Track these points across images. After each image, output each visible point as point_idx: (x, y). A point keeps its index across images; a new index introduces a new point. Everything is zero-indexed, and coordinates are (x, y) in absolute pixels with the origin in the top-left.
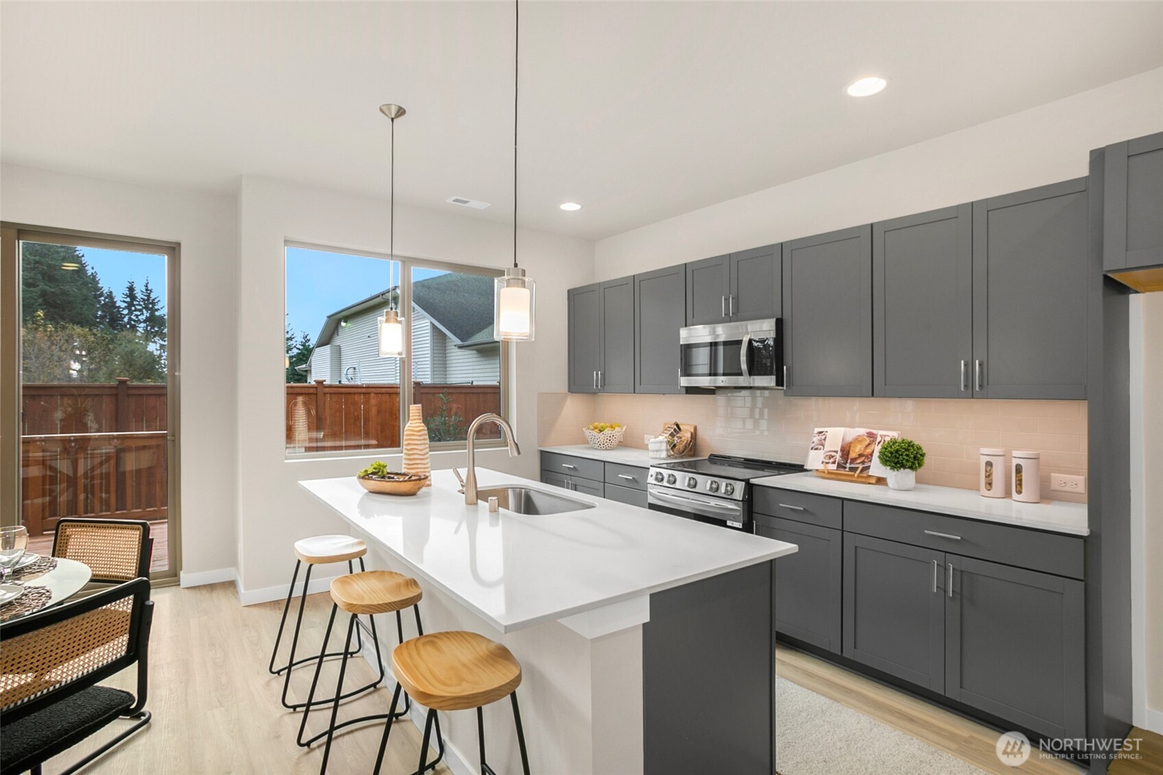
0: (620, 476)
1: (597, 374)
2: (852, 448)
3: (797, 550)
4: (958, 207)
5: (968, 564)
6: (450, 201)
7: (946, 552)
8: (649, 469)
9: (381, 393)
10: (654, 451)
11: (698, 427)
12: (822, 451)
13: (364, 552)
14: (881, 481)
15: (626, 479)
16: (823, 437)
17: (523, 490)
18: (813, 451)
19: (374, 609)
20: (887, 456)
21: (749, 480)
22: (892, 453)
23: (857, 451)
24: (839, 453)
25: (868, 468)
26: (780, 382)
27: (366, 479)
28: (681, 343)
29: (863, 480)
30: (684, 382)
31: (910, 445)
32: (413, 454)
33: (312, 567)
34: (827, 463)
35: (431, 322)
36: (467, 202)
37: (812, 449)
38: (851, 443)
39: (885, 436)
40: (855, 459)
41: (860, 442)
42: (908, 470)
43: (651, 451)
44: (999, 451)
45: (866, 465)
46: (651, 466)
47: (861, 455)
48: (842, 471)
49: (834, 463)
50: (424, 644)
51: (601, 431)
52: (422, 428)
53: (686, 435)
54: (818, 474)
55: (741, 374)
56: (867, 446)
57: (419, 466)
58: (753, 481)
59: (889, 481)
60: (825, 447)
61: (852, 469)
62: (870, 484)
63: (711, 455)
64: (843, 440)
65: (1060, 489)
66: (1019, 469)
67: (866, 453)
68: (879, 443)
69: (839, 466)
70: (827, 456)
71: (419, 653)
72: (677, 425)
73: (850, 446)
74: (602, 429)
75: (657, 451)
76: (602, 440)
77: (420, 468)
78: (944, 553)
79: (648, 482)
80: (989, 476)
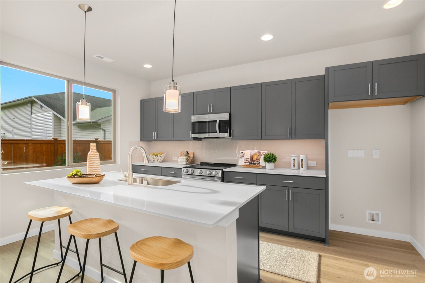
0: (169, 172)
1: (155, 134)
2: (253, 157)
3: (266, 188)
4: (287, 80)
5: (295, 190)
6: (95, 56)
7: (289, 187)
8: (182, 168)
9: (35, 143)
10: (180, 162)
11: (195, 153)
12: (243, 159)
13: (71, 213)
14: (264, 167)
15: (171, 173)
16: (243, 154)
17: (143, 178)
18: (240, 159)
19: (101, 235)
20: (267, 159)
21: (223, 169)
22: (268, 158)
23: (255, 158)
24: (250, 159)
25: (259, 163)
26: (230, 135)
27: (73, 177)
28: (192, 121)
29: (258, 167)
30: (193, 135)
31: (273, 155)
32: (93, 165)
33: (44, 223)
34: (246, 162)
35: (53, 113)
36: (103, 58)
37: (240, 158)
38: (253, 155)
39: (263, 152)
40: (255, 160)
41: (256, 155)
42: (273, 163)
43: (179, 162)
44: (296, 156)
45: (259, 162)
46: (183, 167)
47: (257, 159)
48: (251, 165)
49: (248, 162)
50: (140, 245)
51: (156, 156)
52: (97, 153)
53: (192, 156)
54: (243, 166)
55: (216, 132)
56: (258, 156)
57: (96, 170)
58: (224, 170)
59: (267, 167)
60: (245, 157)
61: (254, 164)
62: (260, 168)
63: (201, 163)
64: (250, 154)
65: (311, 166)
66: (302, 160)
67: (258, 158)
68: (262, 155)
69: (250, 163)
70: (245, 160)
71: (141, 249)
72: (187, 152)
73: (253, 156)
74: (157, 155)
75: (182, 162)
76: (157, 159)
77: (97, 171)
78: (288, 187)
79: (182, 173)
80: (294, 163)
